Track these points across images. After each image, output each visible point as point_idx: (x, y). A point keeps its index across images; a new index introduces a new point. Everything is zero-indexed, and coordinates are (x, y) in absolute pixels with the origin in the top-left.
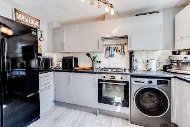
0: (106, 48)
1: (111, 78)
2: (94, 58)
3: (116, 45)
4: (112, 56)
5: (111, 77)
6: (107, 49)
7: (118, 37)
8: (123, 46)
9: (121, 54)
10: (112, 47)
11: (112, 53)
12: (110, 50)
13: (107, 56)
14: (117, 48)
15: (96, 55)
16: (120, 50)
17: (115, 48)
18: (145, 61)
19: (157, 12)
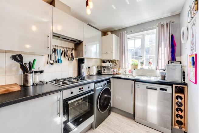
1: (79, 91)
3: (64, 48)
4: (59, 62)
5: (80, 89)
7: (70, 39)
8: (72, 51)
11: (59, 58)
12: (55, 54)
13: (52, 62)
14: (65, 52)
17: (63, 51)
18: (87, 68)
19: (98, 30)
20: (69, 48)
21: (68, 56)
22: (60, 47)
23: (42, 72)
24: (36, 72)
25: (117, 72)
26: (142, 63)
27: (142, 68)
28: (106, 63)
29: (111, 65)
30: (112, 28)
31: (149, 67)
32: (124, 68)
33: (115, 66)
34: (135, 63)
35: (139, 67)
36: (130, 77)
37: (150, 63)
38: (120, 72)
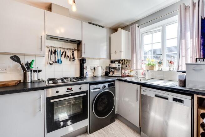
0: (49, 51)
2: (29, 65)
3: (64, 49)
4: (58, 63)
6: (51, 52)
7: (69, 40)
8: (73, 52)
9: (70, 60)
10: (59, 50)
11: (59, 59)
12: (55, 55)
13: (51, 62)
14: (65, 53)
15: (33, 61)
16: (69, 55)
17: (63, 52)
18: (93, 68)
19: (103, 27)
20: (70, 49)
21: (68, 57)
22: (60, 48)
23: (40, 71)
24: (35, 71)
25: (129, 74)
26: (160, 62)
27: (160, 69)
28: (115, 63)
29: (119, 66)
30: (123, 24)
31: (170, 69)
32: (134, 69)
33: (126, 66)
34: (151, 64)
35: (156, 68)
36: (142, 80)
37: (171, 62)
38: (132, 74)
